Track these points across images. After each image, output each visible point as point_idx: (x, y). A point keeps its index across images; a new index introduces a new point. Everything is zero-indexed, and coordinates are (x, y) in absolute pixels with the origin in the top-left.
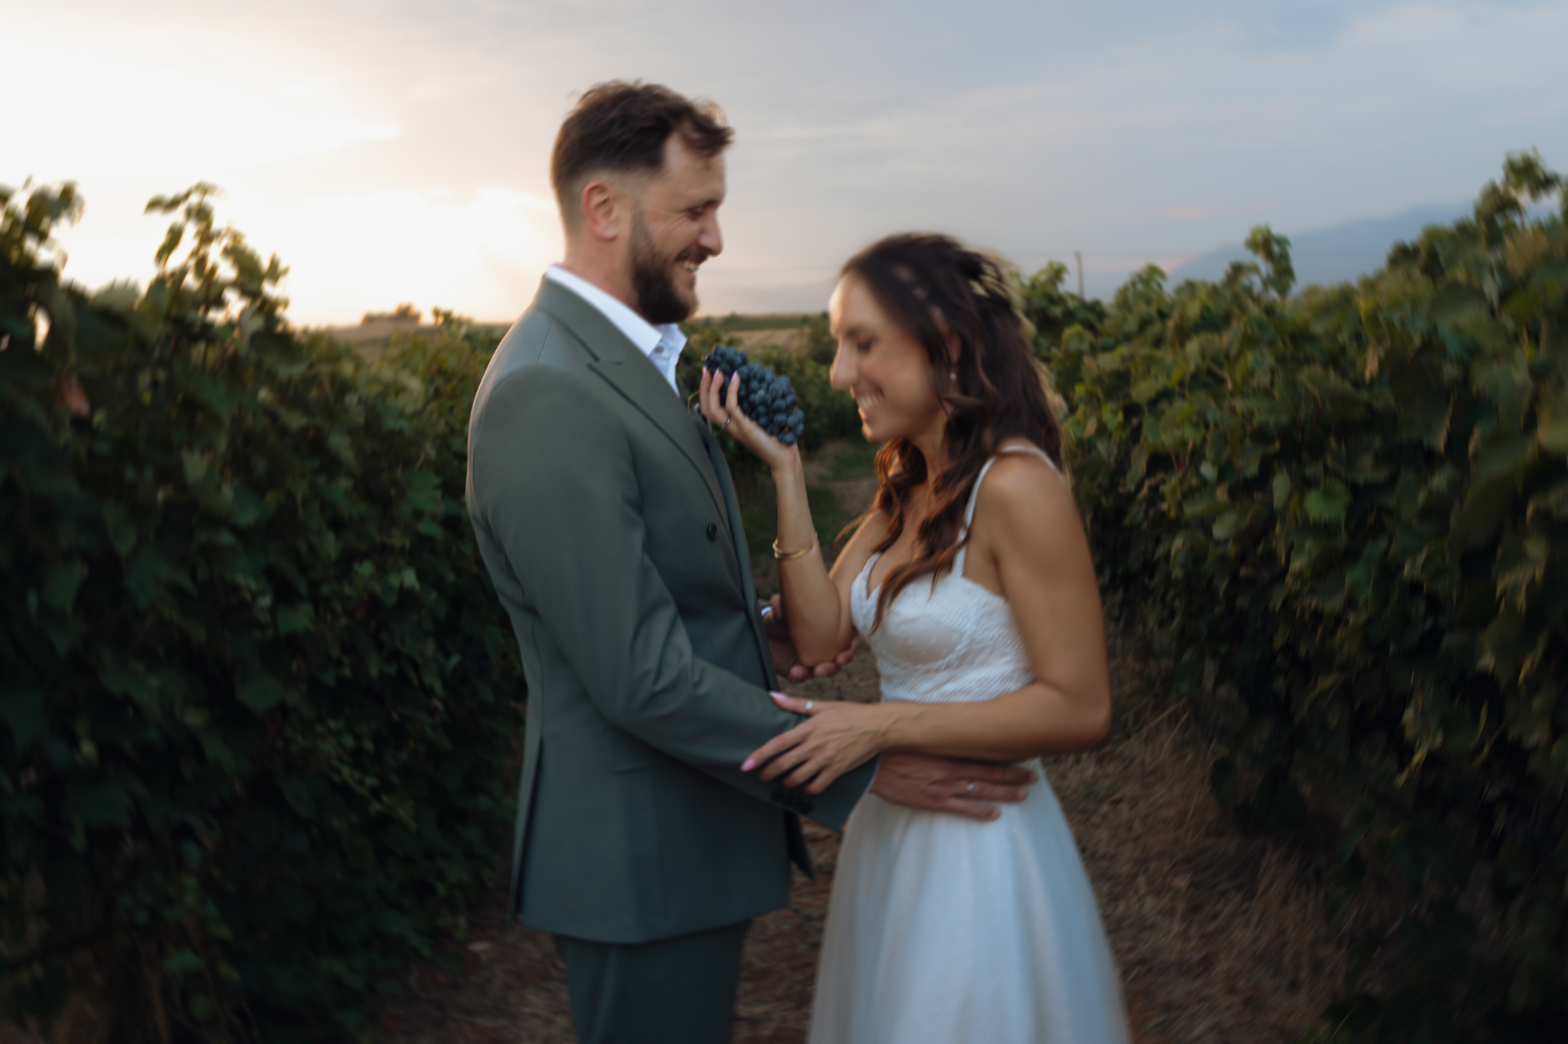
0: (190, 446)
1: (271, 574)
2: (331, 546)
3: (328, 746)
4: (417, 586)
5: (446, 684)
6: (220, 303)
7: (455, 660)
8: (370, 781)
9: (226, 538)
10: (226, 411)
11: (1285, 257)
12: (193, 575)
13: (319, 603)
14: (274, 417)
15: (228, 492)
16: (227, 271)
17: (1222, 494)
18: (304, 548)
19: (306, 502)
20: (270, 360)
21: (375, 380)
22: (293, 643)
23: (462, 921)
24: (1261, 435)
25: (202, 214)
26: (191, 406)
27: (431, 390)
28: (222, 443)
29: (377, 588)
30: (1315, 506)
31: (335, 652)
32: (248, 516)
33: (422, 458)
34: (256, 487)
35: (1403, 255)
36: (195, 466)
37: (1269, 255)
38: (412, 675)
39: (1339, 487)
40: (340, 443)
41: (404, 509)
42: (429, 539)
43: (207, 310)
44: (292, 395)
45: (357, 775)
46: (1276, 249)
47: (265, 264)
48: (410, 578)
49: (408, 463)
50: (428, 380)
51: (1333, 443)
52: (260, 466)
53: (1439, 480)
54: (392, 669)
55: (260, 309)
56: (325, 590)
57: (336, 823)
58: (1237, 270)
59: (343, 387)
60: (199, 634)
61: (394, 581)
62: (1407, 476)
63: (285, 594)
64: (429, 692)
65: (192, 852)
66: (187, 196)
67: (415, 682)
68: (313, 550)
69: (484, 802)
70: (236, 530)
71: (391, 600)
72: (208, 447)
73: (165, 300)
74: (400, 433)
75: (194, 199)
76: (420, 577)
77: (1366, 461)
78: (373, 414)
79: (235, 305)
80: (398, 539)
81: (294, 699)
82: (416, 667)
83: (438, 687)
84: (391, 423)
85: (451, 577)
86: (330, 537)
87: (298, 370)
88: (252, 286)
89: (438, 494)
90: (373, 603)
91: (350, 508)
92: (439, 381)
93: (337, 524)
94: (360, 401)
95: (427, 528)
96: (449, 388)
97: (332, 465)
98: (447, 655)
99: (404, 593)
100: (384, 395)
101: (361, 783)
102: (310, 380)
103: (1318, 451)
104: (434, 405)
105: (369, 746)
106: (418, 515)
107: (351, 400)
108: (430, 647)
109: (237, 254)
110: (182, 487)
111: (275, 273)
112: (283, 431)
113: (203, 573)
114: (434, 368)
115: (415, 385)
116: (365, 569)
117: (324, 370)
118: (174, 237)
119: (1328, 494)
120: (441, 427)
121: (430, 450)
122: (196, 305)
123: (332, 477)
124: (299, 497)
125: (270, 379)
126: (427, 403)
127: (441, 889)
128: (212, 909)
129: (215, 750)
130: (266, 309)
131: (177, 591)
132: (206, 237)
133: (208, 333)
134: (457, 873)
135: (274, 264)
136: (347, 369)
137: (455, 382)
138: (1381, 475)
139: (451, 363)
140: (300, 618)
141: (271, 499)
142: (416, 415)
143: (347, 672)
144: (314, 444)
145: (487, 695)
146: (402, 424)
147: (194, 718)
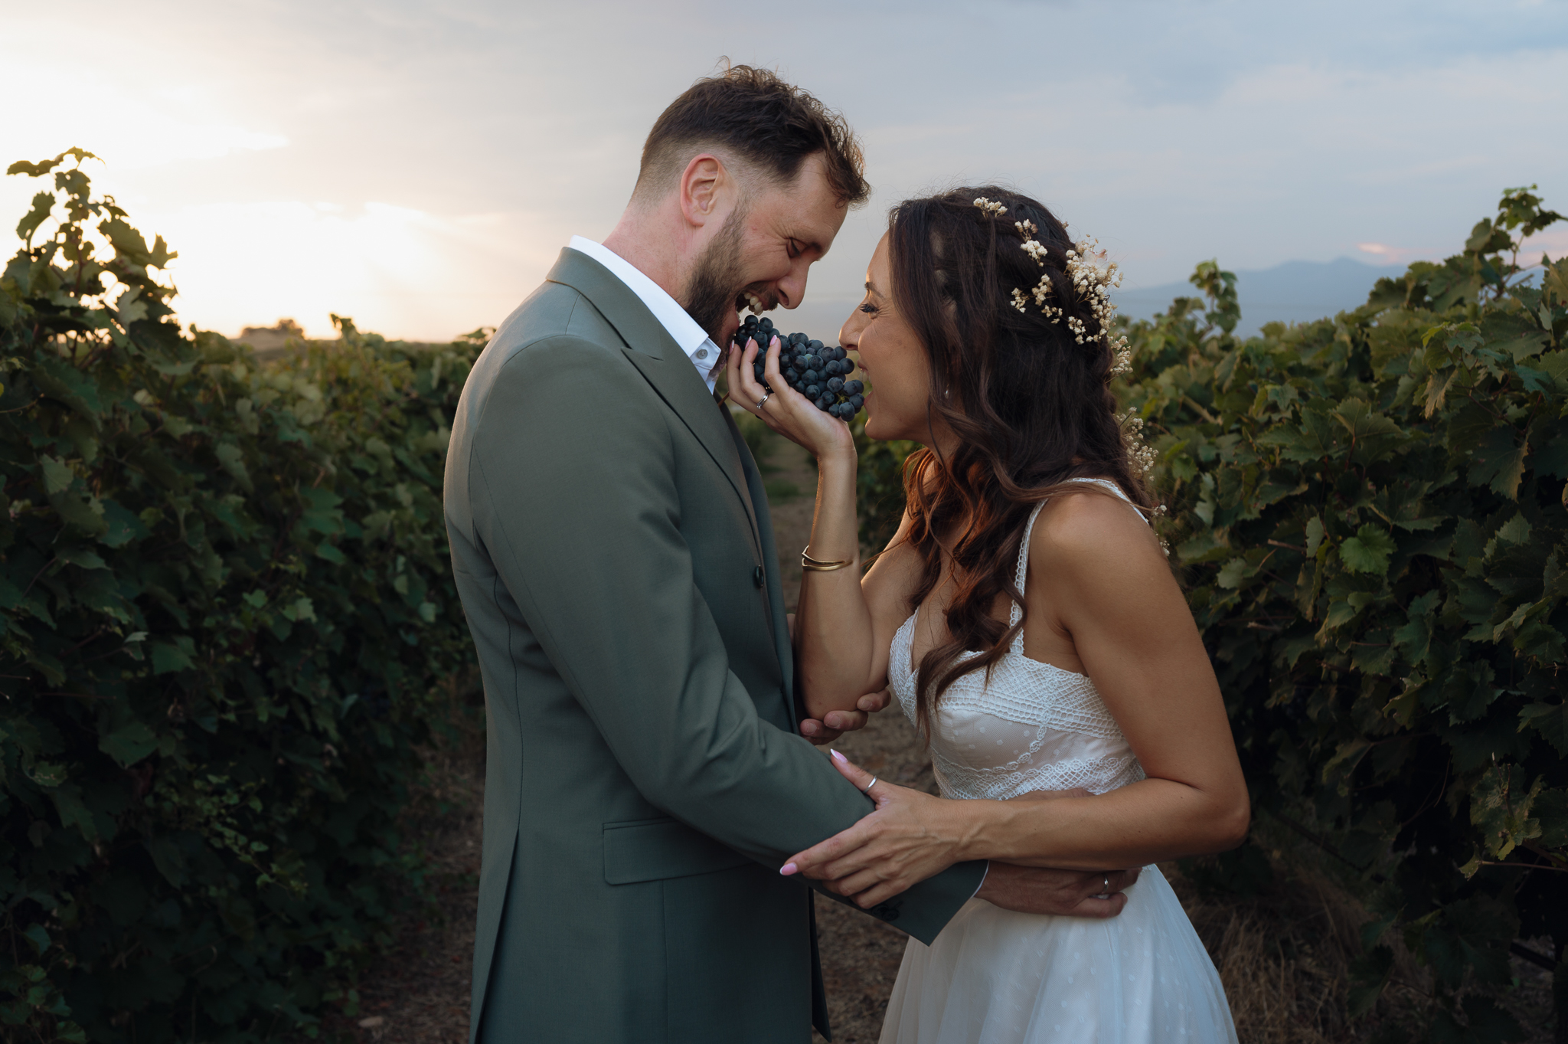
0: (52, 452)
1: (144, 602)
2: (217, 572)
3: (207, 806)
4: (314, 618)
5: (341, 727)
6: (95, 288)
7: (351, 699)
8: (257, 847)
9: (94, 562)
10: (98, 412)
11: (1229, 292)
12: (51, 607)
13: (200, 635)
14: (154, 422)
15: (97, 507)
16: (104, 251)
17: (1221, 539)
18: (185, 573)
19: (189, 518)
20: (153, 356)
21: (269, 386)
22: (169, 684)
23: (353, 996)
24: (1284, 475)
25: (76, 183)
26: (55, 405)
27: (329, 400)
28: (92, 449)
29: (270, 621)
30: (1352, 555)
31: (219, 695)
32: (120, 537)
33: (322, 474)
34: (131, 502)
35: (1387, 290)
36: (58, 475)
37: (1214, 290)
38: (304, 717)
39: (1380, 534)
40: (230, 454)
41: (302, 530)
42: (326, 563)
43: (78, 296)
44: (174, 398)
45: (243, 840)
46: (1223, 284)
47: (150, 247)
48: (304, 609)
49: (305, 479)
50: (327, 388)
51: (1370, 486)
52: (135, 478)
53: (1512, 531)
54: (282, 712)
55: (142, 297)
56: (208, 622)
57: (213, 891)
58: (1182, 304)
59: (236, 391)
60: (57, 677)
61: (290, 614)
62: (1465, 524)
63: (161, 626)
64: (322, 736)
65: (39, 937)
66: (60, 159)
67: (308, 727)
68: (196, 575)
69: (380, 859)
70: (104, 552)
71: (284, 633)
72: (76, 455)
73: (28, 280)
74: (296, 445)
75: (68, 165)
76: (317, 607)
77: (1413, 507)
78: (269, 422)
79: (113, 289)
80: (295, 566)
81: (168, 749)
82: (308, 707)
83: (333, 733)
84: (288, 434)
85: (350, 608)
86: (218, 560)
87: (182, 369)
88: (135, 269)
89: (339, 514)
90: (262, 637)
91: (240, 529)
92: (337, 392)
93: (224, 547)
94: (253, 408)
95: (325, 552)
96: (349, 399)
97: (219, 479)
98: (343, 695)
99: (300, 626)
100: (280, 402)
101: (246, 849)
102: (197, 381)
103: (1350, 494)
104: (332, 417)
105: (257, 805)
106: (317, 537)
107: (243, 405)
108: (325, 685)
109: (118, 230)
110: (43, 500)
111: (160, 256)
112: (166, 438)
113: (62, 604)
114: (332, 377)
115: (313, 393)
116: (257, 599)
117: (212, 370)
118: (43, 206)
119: (1367, 543)
120: (343, 440)
121: (329, 466)
122: (66, 288)
123: (219, 493)
124: (182, 513)
125: (150, 379)
126: (327, 413)
127: (330, 960)
128: (62, 1007)
129: (73, 813)
130: (151, 297)
131: (30, 623)
132: (80, 209)
133: (80, 320)
134: (347, 939)
135: (160, 244)
136: (239, 372)
137: (356, 393)
138: (1431, 524)
139: (353, 371)
140: (179, 655)
141: (147, 515)
142: (314, 426)
143: (231, 717)
144: (202, 455)
145: (387, 740)
146: (301, 435)
147: (47, 777)
